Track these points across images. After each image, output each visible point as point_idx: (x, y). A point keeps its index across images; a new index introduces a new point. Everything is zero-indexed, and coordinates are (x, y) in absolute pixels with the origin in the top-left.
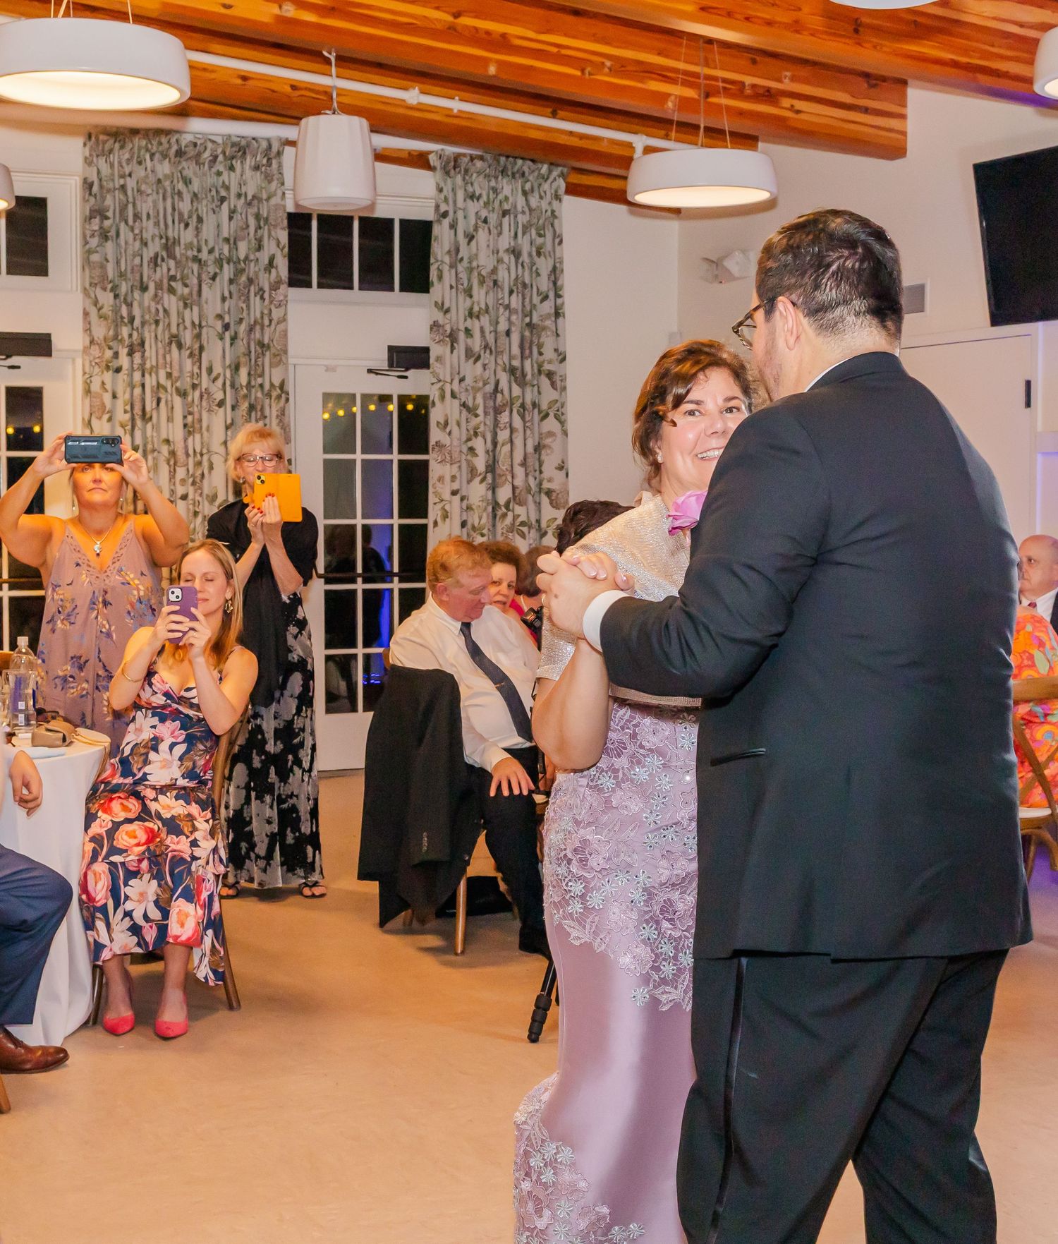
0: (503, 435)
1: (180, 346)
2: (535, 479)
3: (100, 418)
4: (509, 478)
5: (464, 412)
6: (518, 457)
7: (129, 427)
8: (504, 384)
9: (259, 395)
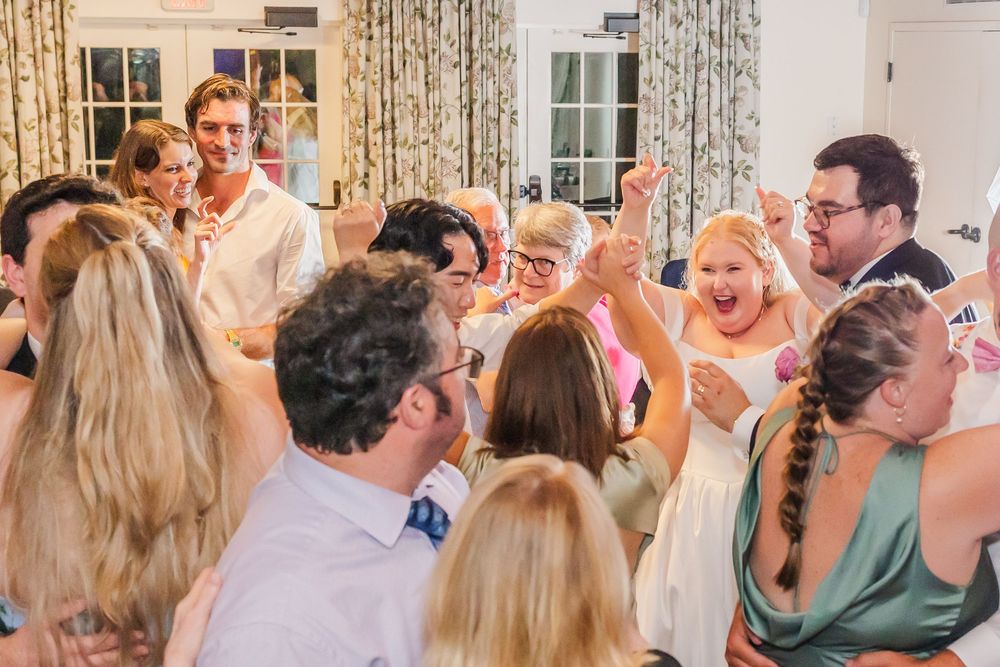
0: (702, 89)
1: (423, 17)
2: (730, 126)
3: (355, 77)
4: (706, 126)
5: (668, 69)
6: (715, 107)
7: (379, 86)
8: (704, 46)
9: (489, 57)
